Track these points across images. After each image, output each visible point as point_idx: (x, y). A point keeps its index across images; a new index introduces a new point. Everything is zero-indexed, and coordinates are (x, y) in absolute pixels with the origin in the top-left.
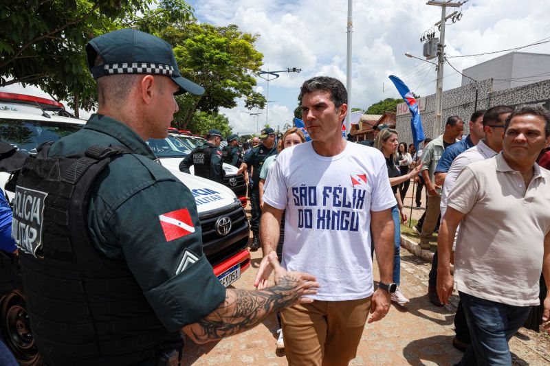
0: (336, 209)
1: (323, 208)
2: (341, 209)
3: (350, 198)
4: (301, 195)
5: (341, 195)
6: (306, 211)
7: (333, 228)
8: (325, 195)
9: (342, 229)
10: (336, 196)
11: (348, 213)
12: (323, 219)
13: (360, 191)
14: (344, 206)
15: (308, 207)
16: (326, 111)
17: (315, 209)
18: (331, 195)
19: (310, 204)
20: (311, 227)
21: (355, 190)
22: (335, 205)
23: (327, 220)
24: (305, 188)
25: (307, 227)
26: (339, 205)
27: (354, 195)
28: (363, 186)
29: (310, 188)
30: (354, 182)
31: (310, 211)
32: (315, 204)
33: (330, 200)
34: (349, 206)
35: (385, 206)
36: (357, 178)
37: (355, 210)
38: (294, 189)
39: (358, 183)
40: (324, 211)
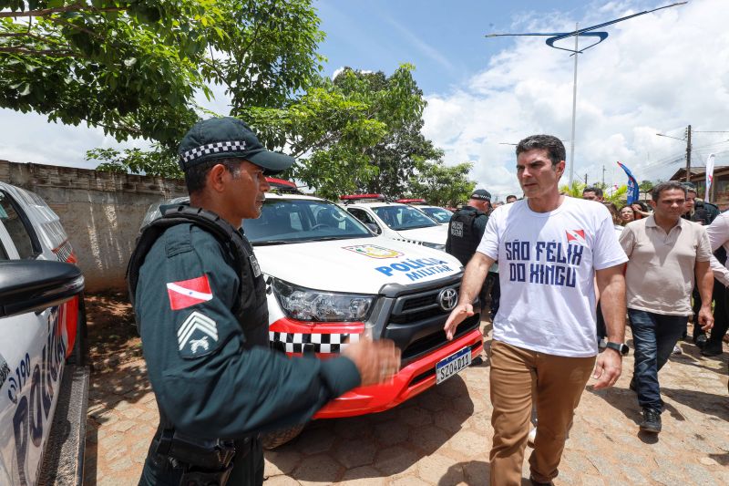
0: (549, 264)
1: (536, 263)
2: (556, 264)
3: (565, 253)
4: (514, 250)
5: (556, 250)
6: (519, 265)
7: (547, 283)
8: (539, 250)
9: (557, 283)
10: (549, 251)
11: (563, 269)
12: (536, 273)
13: (576, 247)
14: (559, 261)
15: (521, 262)
16: (543, 168)
17: (528, 264)
18: (545, 250)
19: (523, 259)
20: (524, 280)
21: (570, 246)
22: (548, 260)
23: (541, 275)
24: (518, 243)
25: (519, 280)
26: (553, 260)
27: (569, 251)
28: (580, 241)
29: (523, 243)
30: (570, 237)
31: (523, 265)
32: (528, 258)
33: (544, 255)
34: (564, 261)
35: (607, 264)
36: (573, 234)
37: (571, 265)
38: (507, 244)
39: (574, 239)
40: (537, 266)
